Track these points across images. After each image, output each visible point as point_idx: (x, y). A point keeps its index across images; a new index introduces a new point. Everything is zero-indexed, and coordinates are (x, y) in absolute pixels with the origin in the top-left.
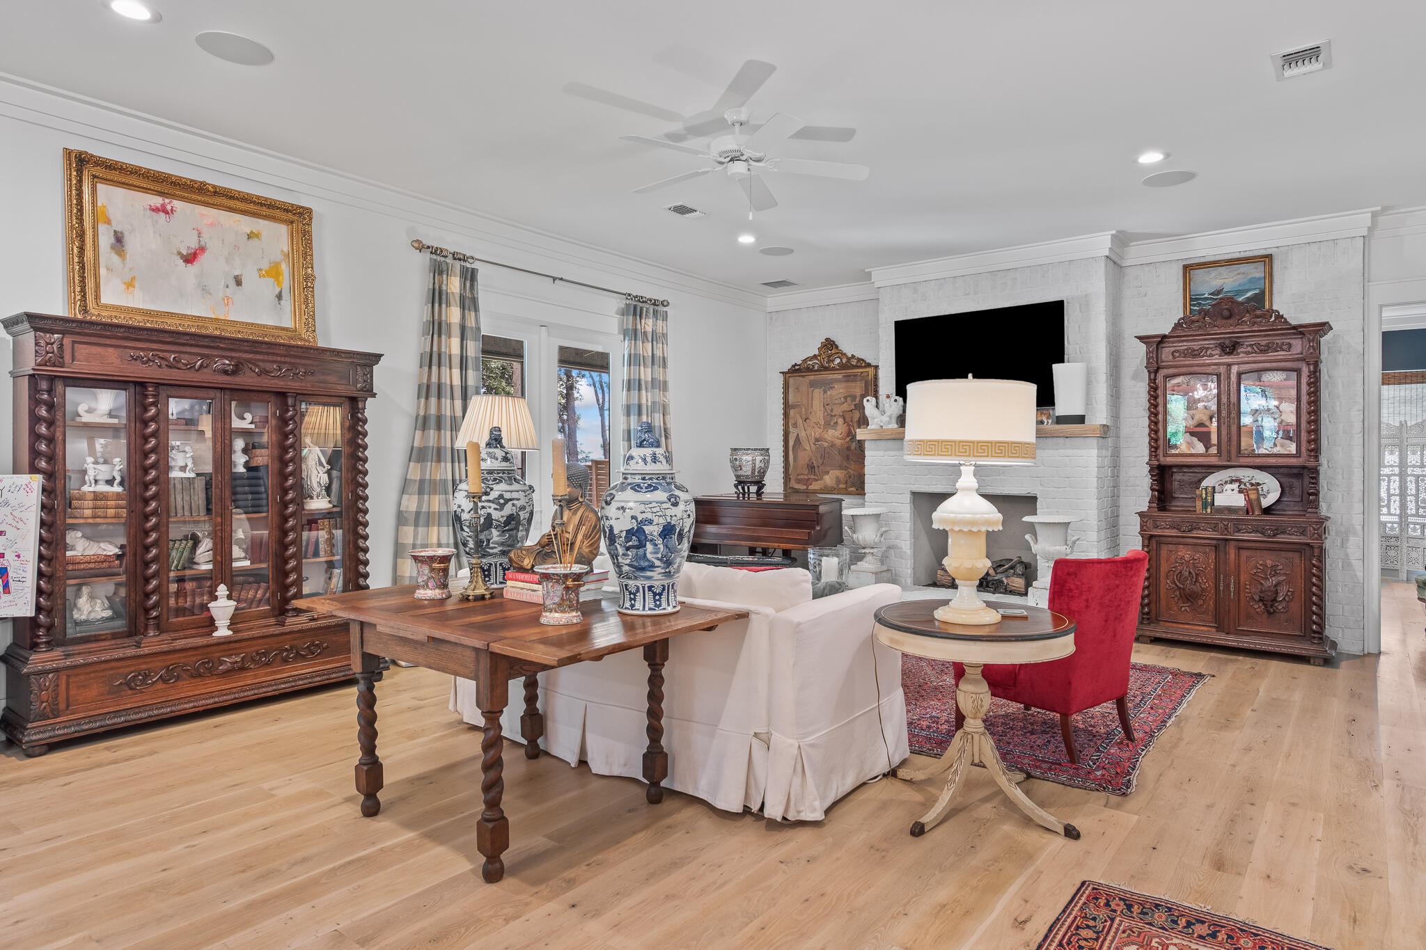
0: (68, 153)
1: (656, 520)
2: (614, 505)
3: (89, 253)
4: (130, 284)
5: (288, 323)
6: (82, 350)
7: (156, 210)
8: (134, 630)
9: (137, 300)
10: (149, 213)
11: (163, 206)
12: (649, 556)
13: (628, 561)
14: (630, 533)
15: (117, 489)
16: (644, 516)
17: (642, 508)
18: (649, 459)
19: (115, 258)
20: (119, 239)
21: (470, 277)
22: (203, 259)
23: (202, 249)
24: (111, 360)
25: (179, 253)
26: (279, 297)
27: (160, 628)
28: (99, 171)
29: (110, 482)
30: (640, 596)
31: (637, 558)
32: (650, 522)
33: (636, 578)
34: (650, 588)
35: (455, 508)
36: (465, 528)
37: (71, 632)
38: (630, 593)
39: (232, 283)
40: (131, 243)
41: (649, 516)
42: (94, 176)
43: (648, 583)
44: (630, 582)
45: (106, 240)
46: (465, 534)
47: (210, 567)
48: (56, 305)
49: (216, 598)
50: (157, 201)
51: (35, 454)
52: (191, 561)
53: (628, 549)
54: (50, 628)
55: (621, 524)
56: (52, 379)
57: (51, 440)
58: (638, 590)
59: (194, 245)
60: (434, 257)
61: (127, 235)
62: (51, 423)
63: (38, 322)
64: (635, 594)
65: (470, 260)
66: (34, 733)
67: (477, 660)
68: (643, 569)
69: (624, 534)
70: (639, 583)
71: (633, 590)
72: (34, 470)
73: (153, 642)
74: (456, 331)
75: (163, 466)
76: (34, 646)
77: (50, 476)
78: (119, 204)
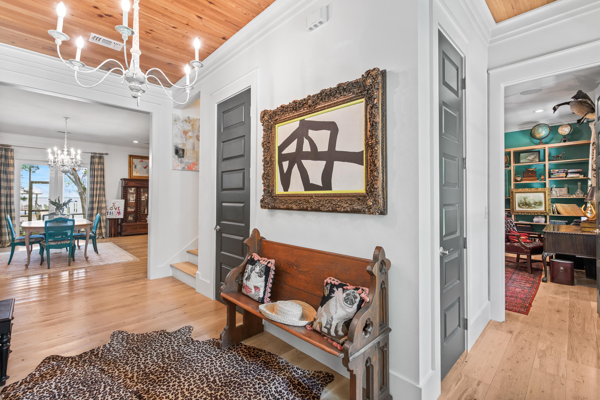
0: (129, 155)
3: (131, 169)
4: (137, 173)
6: (130, 183)
7: (141, 161)
8: (136, 222)
9: (138, 175)
15: (134, 202)
19: (135, 169)
20: (135, 166)
24: (133, 184)
25: (144, 167)
27: (139, 221)
28: (133, 157)
29: (133, 201)
37: (128, 221)
40: (137, 167)
45: (134, 167)
48: (127, 176)
50: (141, 160)
51: (124, 197)
52: (144, 212)
54: (125, 220)
56: (126, 187)
57: (126, 195)
59: (146, 166)
61: (137, 165)
62: (126, 193)
63: (125, 179)
66: (123, 234)
72: (124, 199)
73: (138, 223)
75: (140, 198)
76: (123, 222)
77: (125, 200)
78: (136, 161)
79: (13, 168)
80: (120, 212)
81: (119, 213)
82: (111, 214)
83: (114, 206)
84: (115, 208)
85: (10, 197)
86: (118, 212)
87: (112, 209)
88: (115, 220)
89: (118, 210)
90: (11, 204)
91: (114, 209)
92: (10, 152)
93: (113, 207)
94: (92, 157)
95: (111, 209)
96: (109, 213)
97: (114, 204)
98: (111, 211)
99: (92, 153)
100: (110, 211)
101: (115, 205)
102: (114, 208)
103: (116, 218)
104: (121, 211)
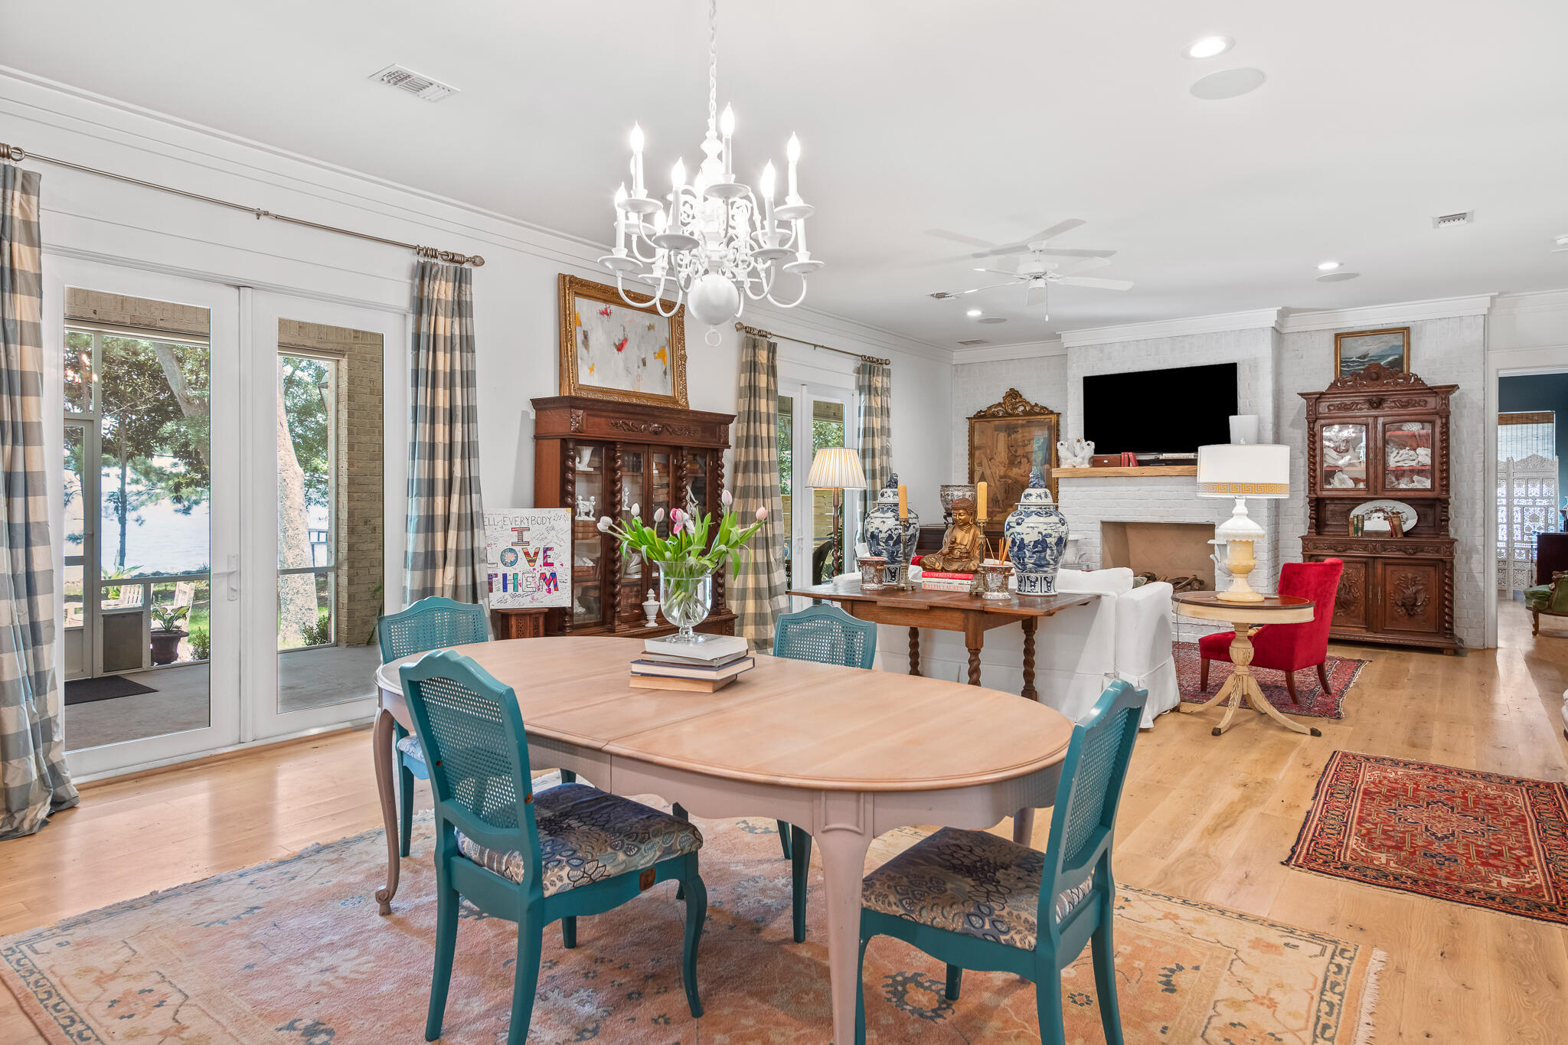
0: (559, 276)
1: (1054, 534)
2: (1024, 525)
3: (569, 349)
4: (592, 369)
5: (670, 393)
6: (590, 420)
7: (603, 313)
8: (604, 620)
9: (599, 380)
10: (600, 316)
11: (606, 309)
12: (1048, 557)
13: (1032, 561)
14: (1036, 543)
15: (592, 518)
16: (1047, 532)
17: (1045, 527)
18: (1043, 496)
19: (585, 351)
20: (586, 337)
21: (772, 349)
22: (627, 347)
23: (626, 340)
24: (603, 426)
25: (615, 344)
26: (665, 373)
27: (620, 620)
28: (577, 288)
30: (1038, 583)
31: (1039, 558)
32: (1050, 536)
33: (1037, 572)
34: (1045, 578)
35: (873, 530)
36: (881, 544)
38: (1031, 582)
39: (641, 364)
40: (591, 339)
41: (1050, 532)
42: (576, 293)
43: (1044, 575)
44: (1032, 575)
45: (580, 338)
46: (880, 548)
47: (638, 576)
49: (647, 599)
50: (602, 306)
51: (565, 493)
53: (1034, 553)
55: (1030, 538)
56: (575, 440)
57: (573, 484)
58: (1037, 580)
59: (622, 338)
60: (749, 335)
61: (589, 332)
62: (573, 472)
63: (574, 402)
64: (1035, 583)
65: (769, 336)
67: (967, 618)
68: (1042, 566)
69: (1032, 544)
70: (1038, 575)
71: (1034, 580)
72: (560, 507)
74: (764, 393)
76: (562, 629)
77: (572, 509)
78: (586, 309)
79: (35, 300)
80: (553, 575)
81: (551, 580)
82: (510, 587)
83: (521, 541)
84: (527, 554)
85: (26, 495)
86: (543, 576)
87: (510, 557)
88: (537, 619)
89: (546, 564)
90: (33, 537)
91: (522, 560)
92: (17, 194)
93: (517, 549)
94: (423, 273)
95: (508, 556)
96: (498, 583)
97: (520, 531)
98: (510, 571)
99: (418, 250)
100: (501, 570)
101: (526, 536)
102: (521, 555)
103: (536, 605)
104: (557, 568)
